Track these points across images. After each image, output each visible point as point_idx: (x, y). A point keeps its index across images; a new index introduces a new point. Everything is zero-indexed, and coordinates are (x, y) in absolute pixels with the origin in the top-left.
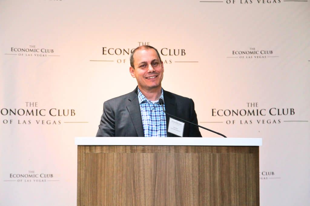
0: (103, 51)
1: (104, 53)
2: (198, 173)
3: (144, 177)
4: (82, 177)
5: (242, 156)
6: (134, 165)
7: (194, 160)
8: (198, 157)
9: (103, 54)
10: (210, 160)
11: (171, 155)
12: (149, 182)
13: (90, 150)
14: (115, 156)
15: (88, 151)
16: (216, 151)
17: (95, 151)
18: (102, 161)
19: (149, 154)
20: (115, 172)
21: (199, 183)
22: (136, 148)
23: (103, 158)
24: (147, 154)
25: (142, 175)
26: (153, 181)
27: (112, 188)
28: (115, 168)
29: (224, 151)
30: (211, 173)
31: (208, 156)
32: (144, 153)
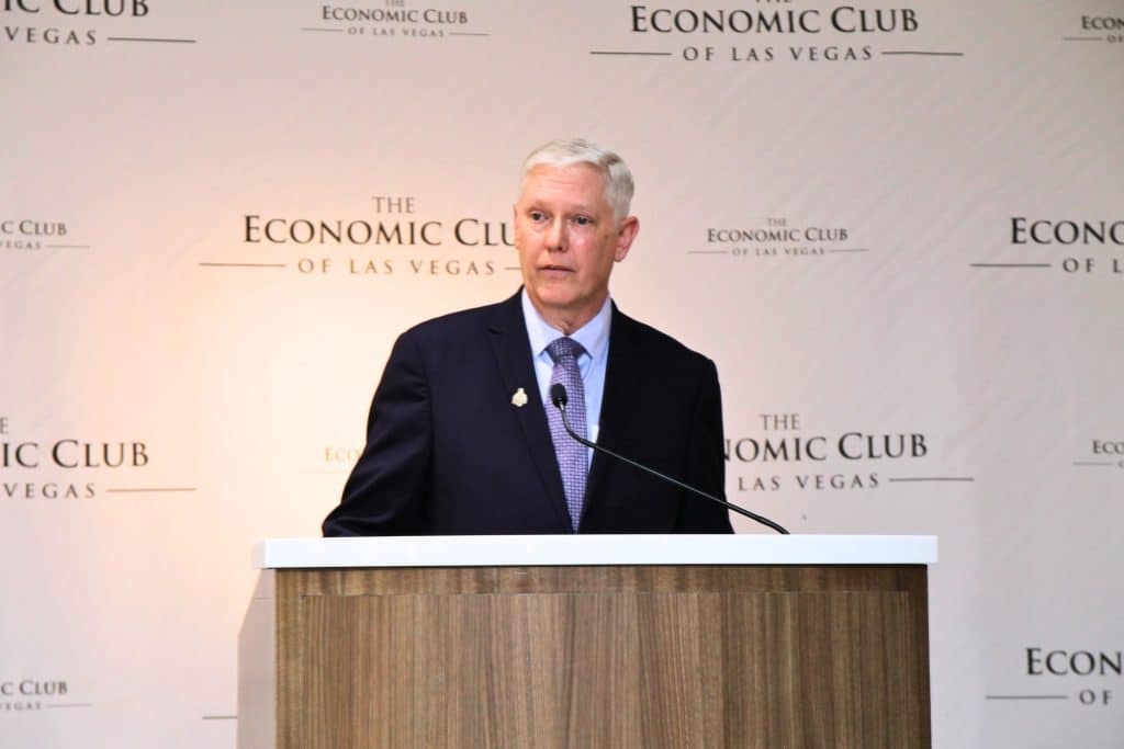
0: (249, 228)
1: (252, 237)
2: (720, 667)
3: (528, 681)
4: (292, 687)
5: (872, 599)
6: (490, 637)
7: (708, 615)
8: (722, 604)
9: (248, 239)
10: (762, 618)
11: (626, 601)
12: (544, 702)
13: (325, 586)
14: (420, 607)
15: (314, 588)
16: (782, 583)
17: (343, 590)
18: (369, 627)
19: (546, 599)
20: (419, 668)
21: (727, 702)
22: (498, 575)
23: (375, 614)
24: (538, 598)
25: (520, 676)
26: (559, 694)
27: (409, 727)
28: (420, 650)
29: (810, 585)
30: (769, 665)
31: (755, 600)
32: (526, 592)
